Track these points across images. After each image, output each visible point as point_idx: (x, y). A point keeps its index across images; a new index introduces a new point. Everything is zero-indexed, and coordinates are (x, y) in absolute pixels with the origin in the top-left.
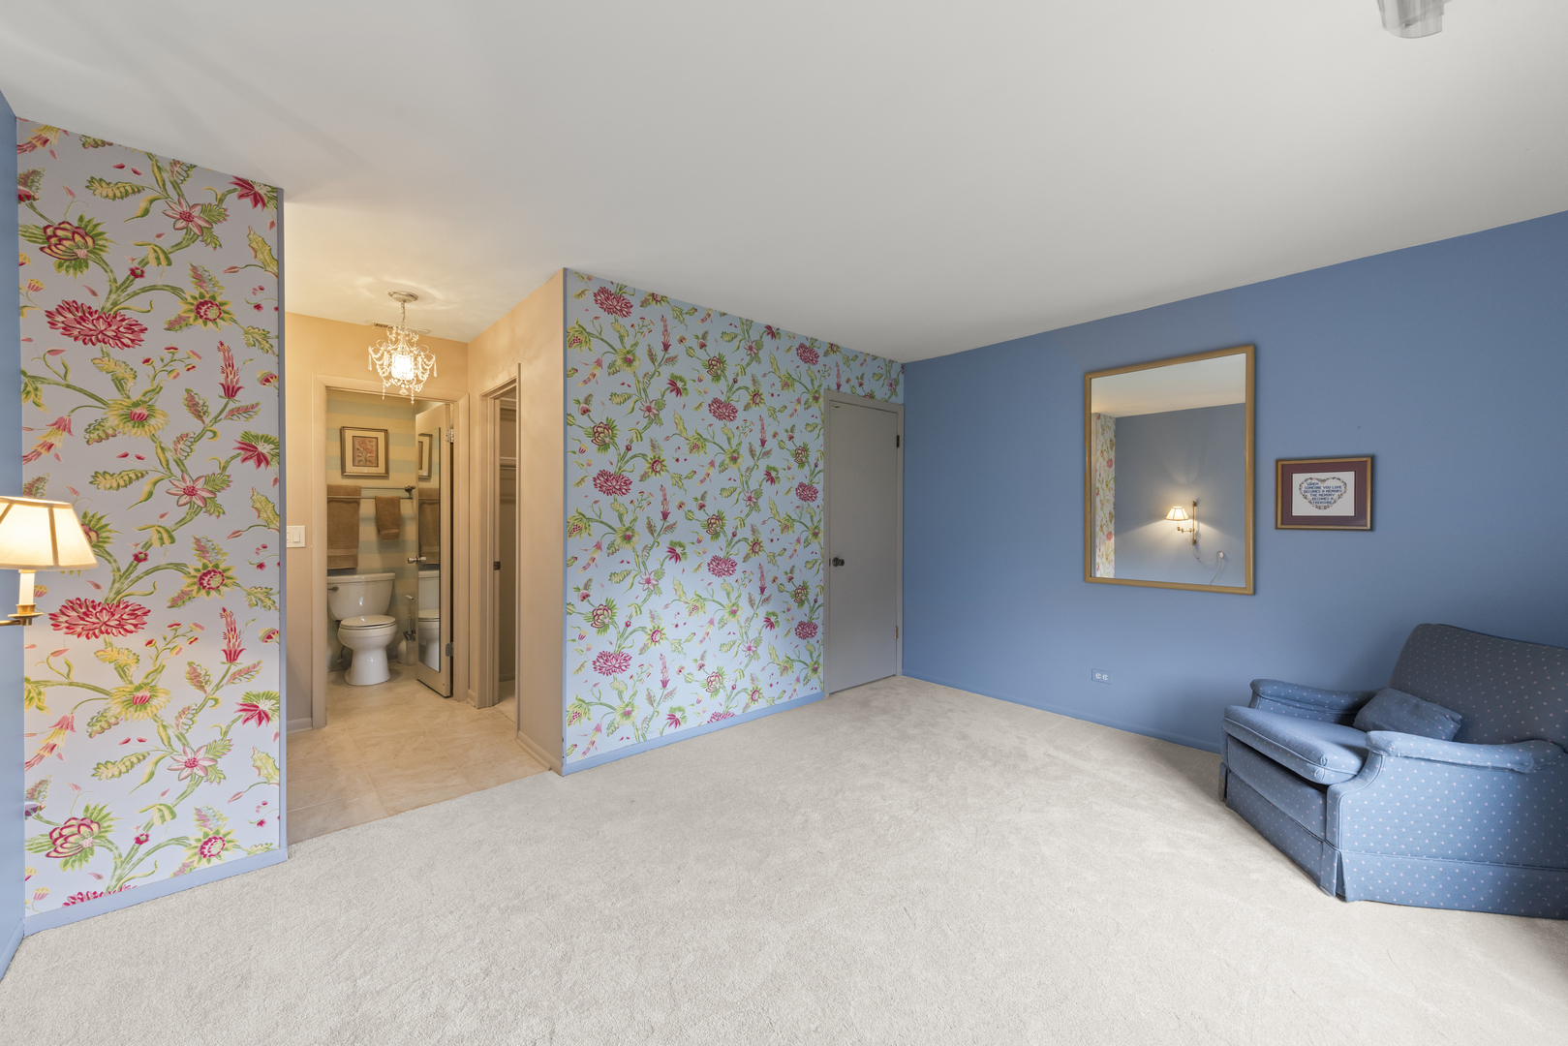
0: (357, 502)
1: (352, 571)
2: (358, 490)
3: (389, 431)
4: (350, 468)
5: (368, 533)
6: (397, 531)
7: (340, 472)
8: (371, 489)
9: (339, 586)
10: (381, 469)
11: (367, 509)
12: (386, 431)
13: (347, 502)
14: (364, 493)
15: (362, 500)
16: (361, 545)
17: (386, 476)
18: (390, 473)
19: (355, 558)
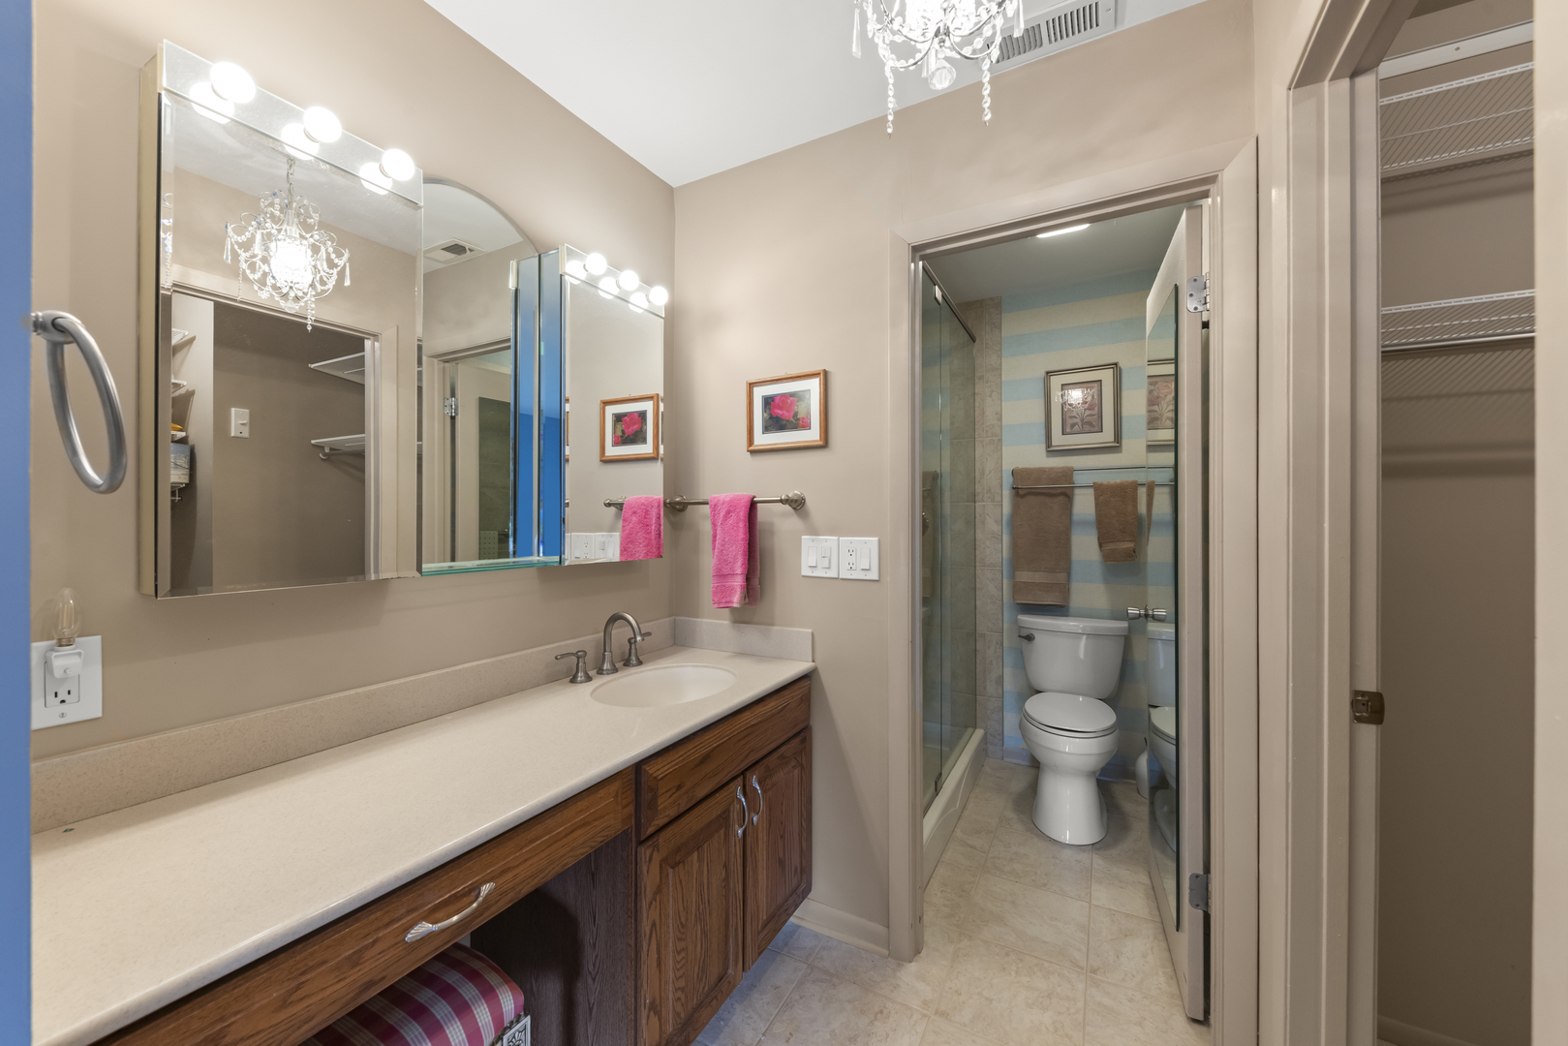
0: (1067, 496)
1: (1060, 610)
2: (1068, 474)
3: (1121, 365)
4: (1058, 439)
5: (1085, 547)
6: (1130, 545)
7: (1043, 446)
8: (1090, 470)
9: (1037, 635)
10: (1107, 436)
11: (1084, 505)
12: (1115, 366)
13: (1050, 494)
14: (1079, 479)
15: (1077, 491)
16: (1076, 569)
17: (1116, 447)
18: (1125, 442)
19: (1065, 590)
